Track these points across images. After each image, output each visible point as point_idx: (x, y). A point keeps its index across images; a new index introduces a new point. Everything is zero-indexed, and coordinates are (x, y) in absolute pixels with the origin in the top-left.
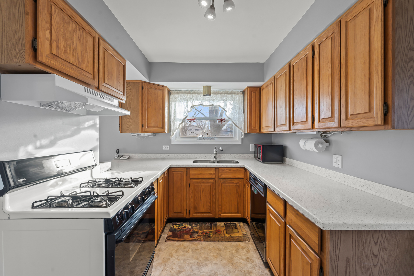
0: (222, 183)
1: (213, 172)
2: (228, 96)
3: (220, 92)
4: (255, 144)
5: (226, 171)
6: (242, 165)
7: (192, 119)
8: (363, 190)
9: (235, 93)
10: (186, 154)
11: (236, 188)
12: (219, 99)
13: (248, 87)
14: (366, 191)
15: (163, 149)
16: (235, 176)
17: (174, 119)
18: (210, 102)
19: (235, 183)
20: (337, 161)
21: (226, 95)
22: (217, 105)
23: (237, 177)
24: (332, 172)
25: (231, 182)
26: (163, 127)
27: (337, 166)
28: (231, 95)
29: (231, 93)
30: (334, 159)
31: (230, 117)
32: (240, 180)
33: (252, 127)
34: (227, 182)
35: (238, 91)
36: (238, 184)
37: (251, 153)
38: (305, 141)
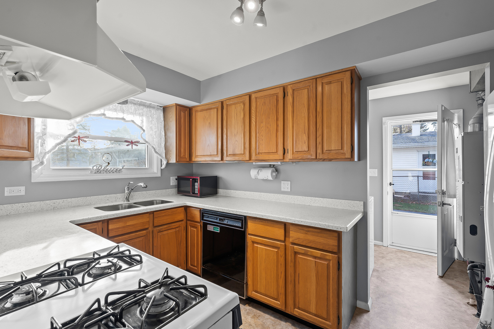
0: (158, 232)
1: (145, 219)
2: (145, 109)
3: (133, 102)
4: (178, 176)
5: (163, 214)
6: (183, 204)
7: (79, 136)
8: (310, 205)
9: (154, 108)
10: (69, 200)
11: (176, 234)
12: (130, 111)
13: (177, 105)
14: (312, 205)
15: (6, 194)
16: (174, 219)
17: (44, 134)
18: (117, 114)
19: (175, 228)
20: (286, 186)
21: (142, 107)
22: (130, 119)
23: (176, 220)
24: (282, 196)
25: (170, 228)
26: (30, 147)
27: (286, 190)
28: (148, 109)
29: (149, 106)
30: (282, 185)
31: (147, 140)
32: (180, 223)
33: (182, 155)
34: (165, 229)
35: (158, 106)
36: (177, 229)
37: (172, 187)
38: (257, 171)
